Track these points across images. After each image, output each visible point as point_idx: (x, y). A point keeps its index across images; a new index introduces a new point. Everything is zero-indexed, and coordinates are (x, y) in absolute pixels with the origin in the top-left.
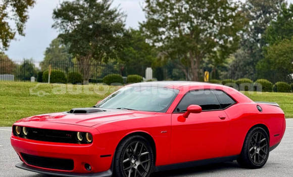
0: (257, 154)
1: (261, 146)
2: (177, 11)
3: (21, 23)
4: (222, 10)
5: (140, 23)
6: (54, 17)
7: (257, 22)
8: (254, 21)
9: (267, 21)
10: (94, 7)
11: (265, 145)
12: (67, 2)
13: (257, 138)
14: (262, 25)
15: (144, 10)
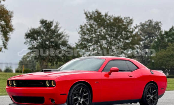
0: (151, 99)
1: (153, 95)
2: (99, 34)
3: (6, 42)
4: (125, 33)
5: (76, 43)
6: (26, 38)
7: (145, 42)
8: (144, 42)
9: (151, 41)
10: (50, 31)
11: (156, 94)
12: (33, 29)
13: (151, 90)
14: (148, 44)
15: (79, 33)
